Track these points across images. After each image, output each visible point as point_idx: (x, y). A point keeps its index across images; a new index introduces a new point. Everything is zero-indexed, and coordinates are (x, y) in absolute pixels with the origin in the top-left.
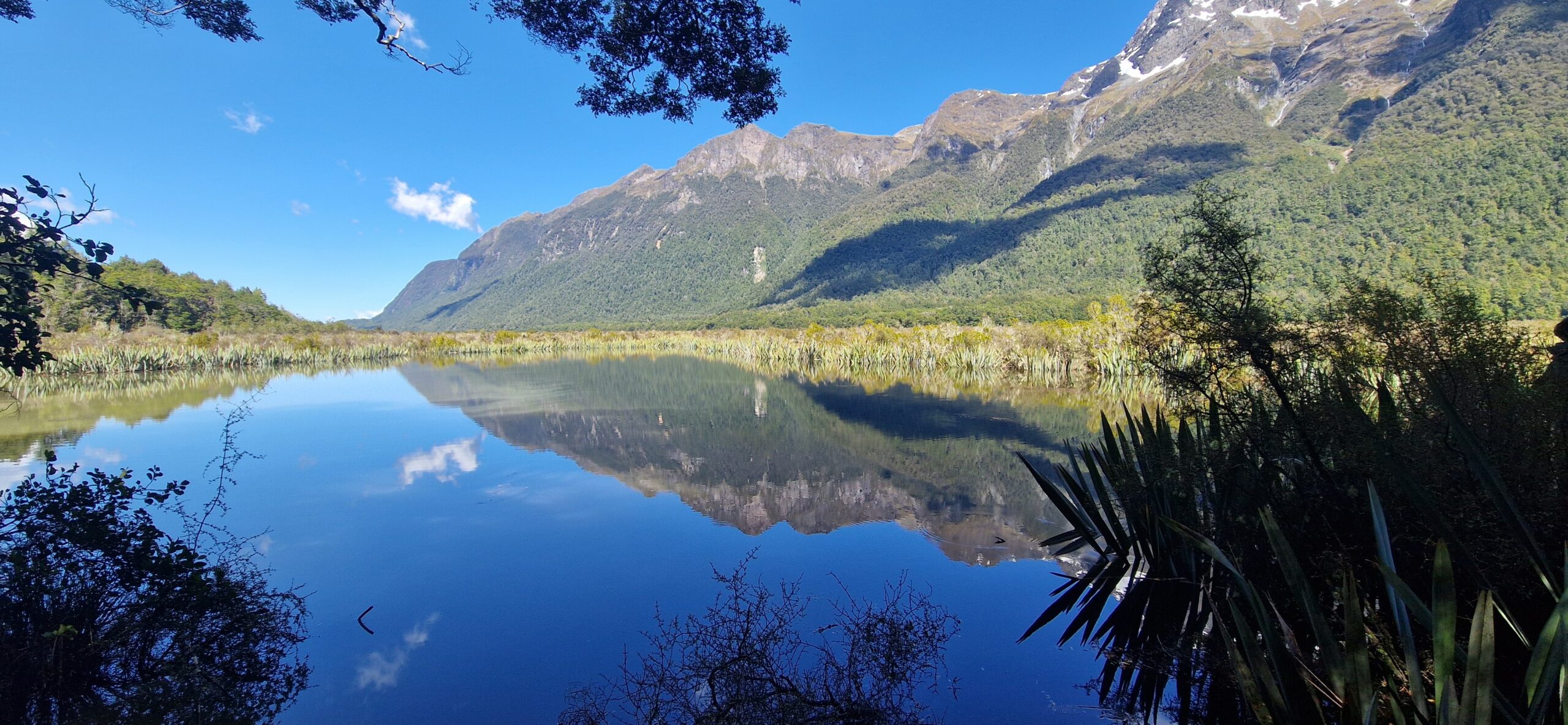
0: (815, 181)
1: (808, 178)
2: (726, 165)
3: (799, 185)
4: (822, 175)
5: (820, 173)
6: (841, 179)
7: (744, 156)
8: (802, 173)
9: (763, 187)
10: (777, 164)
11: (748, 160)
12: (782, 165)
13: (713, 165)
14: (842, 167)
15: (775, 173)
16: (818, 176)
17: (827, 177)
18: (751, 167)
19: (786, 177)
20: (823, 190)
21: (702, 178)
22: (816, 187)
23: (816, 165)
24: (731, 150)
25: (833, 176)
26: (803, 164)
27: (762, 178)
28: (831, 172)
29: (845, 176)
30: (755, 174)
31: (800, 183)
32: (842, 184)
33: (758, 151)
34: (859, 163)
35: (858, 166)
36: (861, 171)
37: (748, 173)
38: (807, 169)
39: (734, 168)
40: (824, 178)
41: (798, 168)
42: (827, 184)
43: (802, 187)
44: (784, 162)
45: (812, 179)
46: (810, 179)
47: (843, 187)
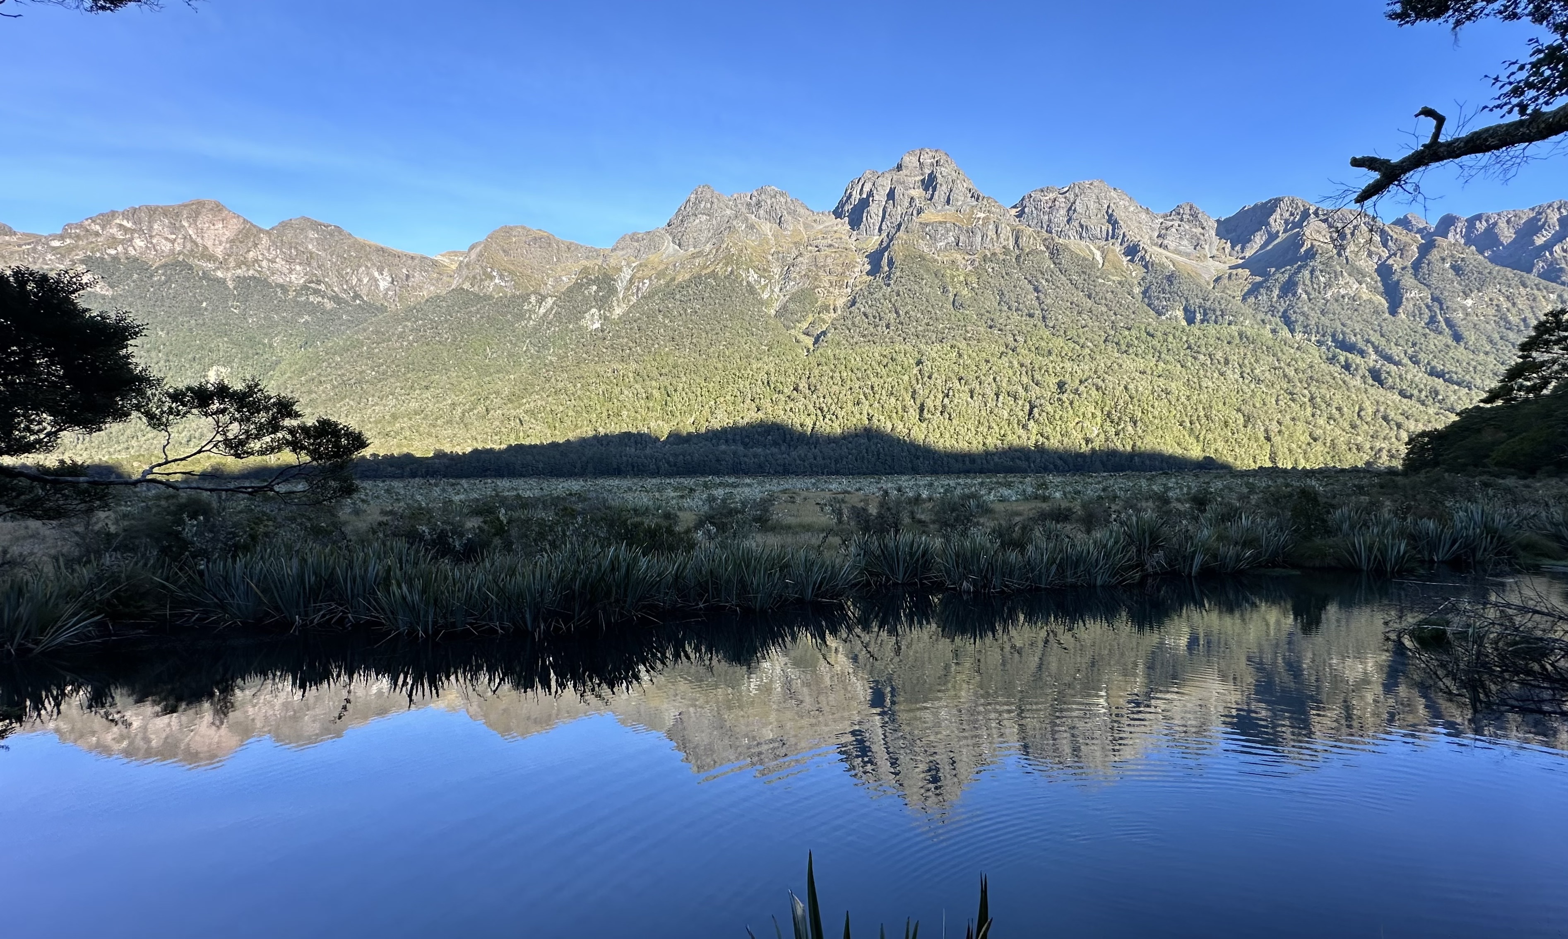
0: (316, 292)
1: (305, 287)
2: (166, 247)
3: (292, 294)
4: (328, 285)
5: (326, 284)
6: (357, 296)
7: (199, 240)
8: (297, 278)
9: (231, 287)
10: (257, 261)
11: (205, 248)
12: (264, 264)
13: (139, 243)
14: (359, 280)
15: (251, 272)
16: (322, 287)
17: (336, 289)
18: (211, 258)
19: (270, 280)
20: (329, 305)
21: (115, 258)
22: (320, 299)
23: (318, 273)
24: (175, 228)
25: (345, 290)
26: (298, 268)
27: (229, 275)
28: (342, 285)
29: (363, 293)
30: (218, 268)
31: (294, 291)
32: (358, 302)
33: (224, 239)
34: (384, 280)
35: (383, 284)
36: (388, 289)
37: (204, 265)
38: (305, 275)
39: (179, 254)
40: (332, 290)
41: (291, 271)
42: (336, 299)
43: (296, 297)
44: (269, 260)
45: (314, 289)
46: (310, 288)
47: (359, 305)
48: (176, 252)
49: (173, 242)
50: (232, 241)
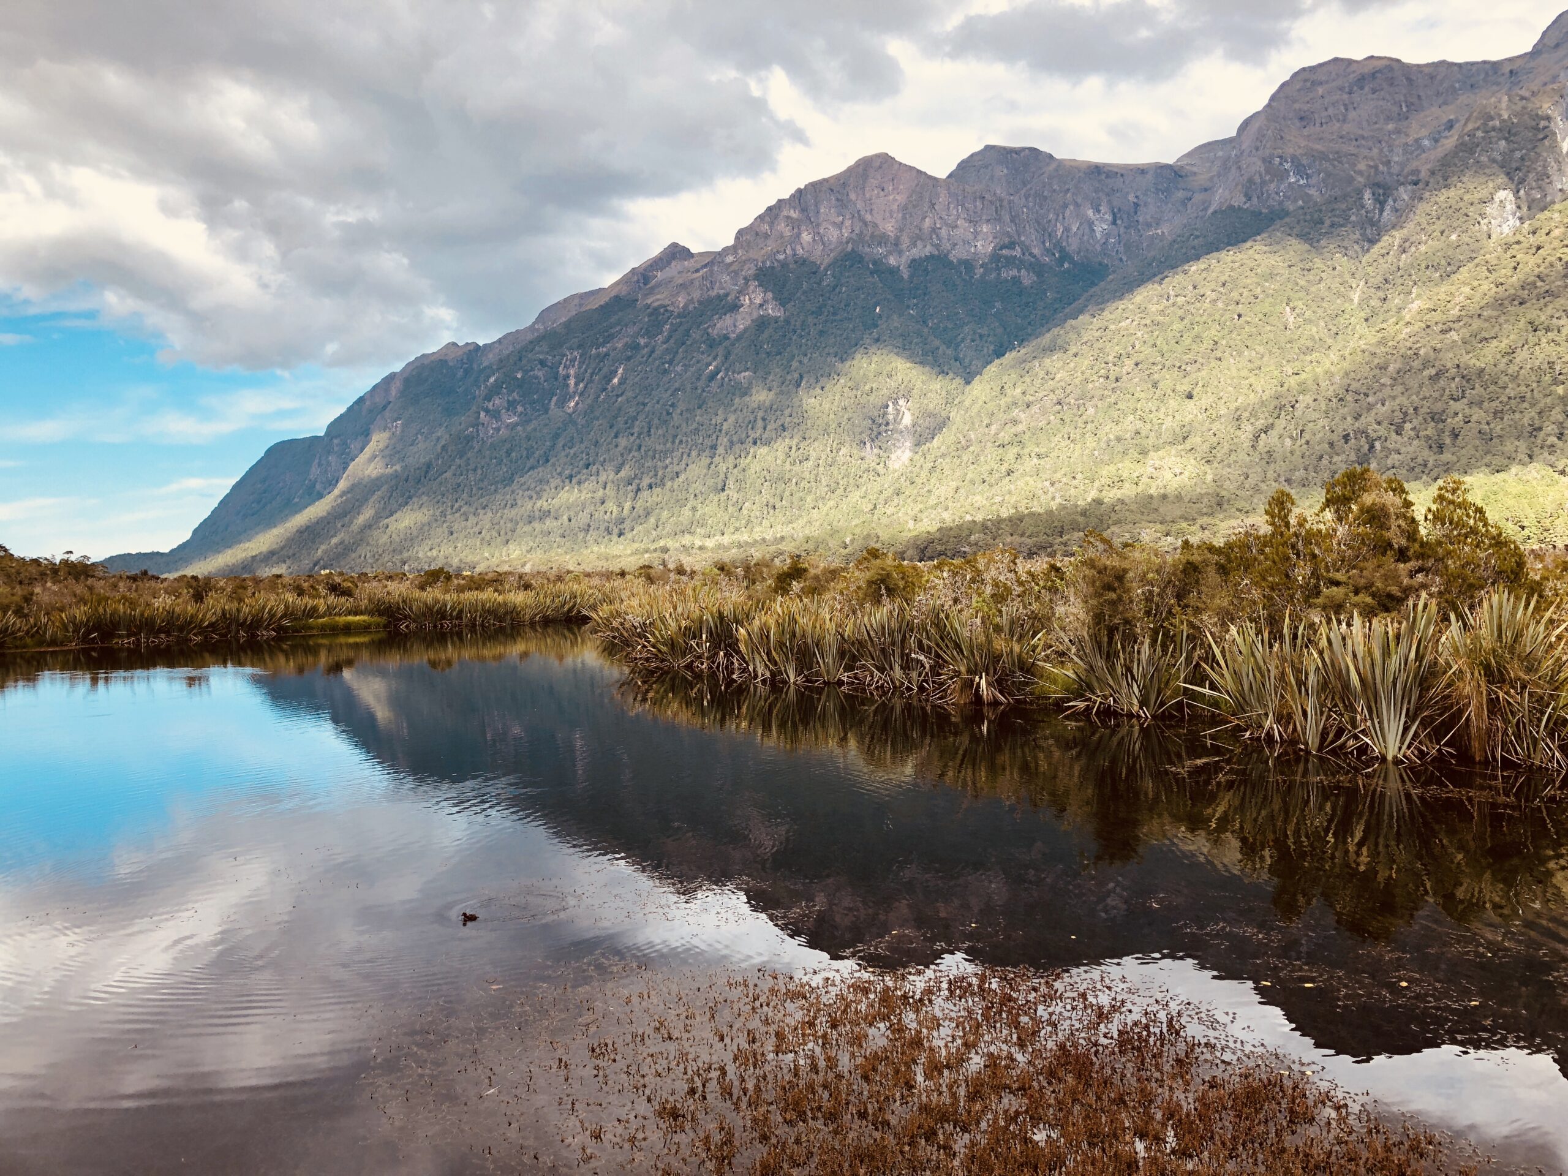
0: (1011, 261)
1: (995, 257)
2: (833, 235)
3: (978, 272)
4: (1026, 249)
5: (1021, 244)
6: (1065, 256)
7: (868, 217)
8: (984, 247)
9: (906, 276)
10: (934, 230)
11: (876, 225)
12: (944, 233)
13: (806, 237)
14: (1066, 230)
15: (929, 249)
16: (1017, 252)
17: (1036, 251)
18: (882, 240)
19: (951, 257)
20: (1027, 279)
21: (784, 265)
22: (1013, 272)
23: (1012, 230)
25: (1048, 250)
26: (985, 228)
27: (903, 260)
28: (1044, 243)
29: (1073, 246)
30: (890, 253)
31: (982, 266)
32: (1066, 265)
33: (895, 207)
34: (1102, 220)
35: (1101, 228)
36: (1108, 236)
37: (875, 251)
38: (995, 238)
39: (847, 243)
40: (1031, 254)
41: (976, 234)
42: (1037, 268)
43: (984, 274)
44: (947, 225)
45: (1006, 258)
46: (1001, 256)
47: (1068, 271)
48: (844, 240)
49: (840, 226)
50: (905, 208)
